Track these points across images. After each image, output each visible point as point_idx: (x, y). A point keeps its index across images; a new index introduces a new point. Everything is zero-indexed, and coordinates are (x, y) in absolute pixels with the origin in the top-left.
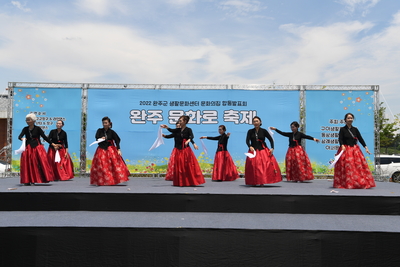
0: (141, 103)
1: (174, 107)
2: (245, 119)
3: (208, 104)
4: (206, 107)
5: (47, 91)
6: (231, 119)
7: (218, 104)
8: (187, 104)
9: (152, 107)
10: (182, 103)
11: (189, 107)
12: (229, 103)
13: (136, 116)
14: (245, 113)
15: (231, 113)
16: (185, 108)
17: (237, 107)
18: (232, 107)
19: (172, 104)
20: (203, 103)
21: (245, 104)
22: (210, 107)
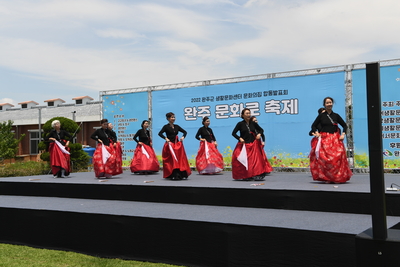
0: (193, 100)
1: (220, 102)
2: (286, 109)
3: (250, 95)
4: (249, 100)
5: (125, 96)
6: (273, 109)
7: (259, 95)
8: (231, 97)
9: (201, 103)
10: (226, 97)
11: (233, 101)
12: (270, 93)
13: (188, 114)
14: (286, 102)
15: (272, 103)
16: (229, 102)
17: (278, 97)
18: (273, 97)
19: (218, 99)
20: (245, 95)
21: (286, 92)
22: (252, 99)
